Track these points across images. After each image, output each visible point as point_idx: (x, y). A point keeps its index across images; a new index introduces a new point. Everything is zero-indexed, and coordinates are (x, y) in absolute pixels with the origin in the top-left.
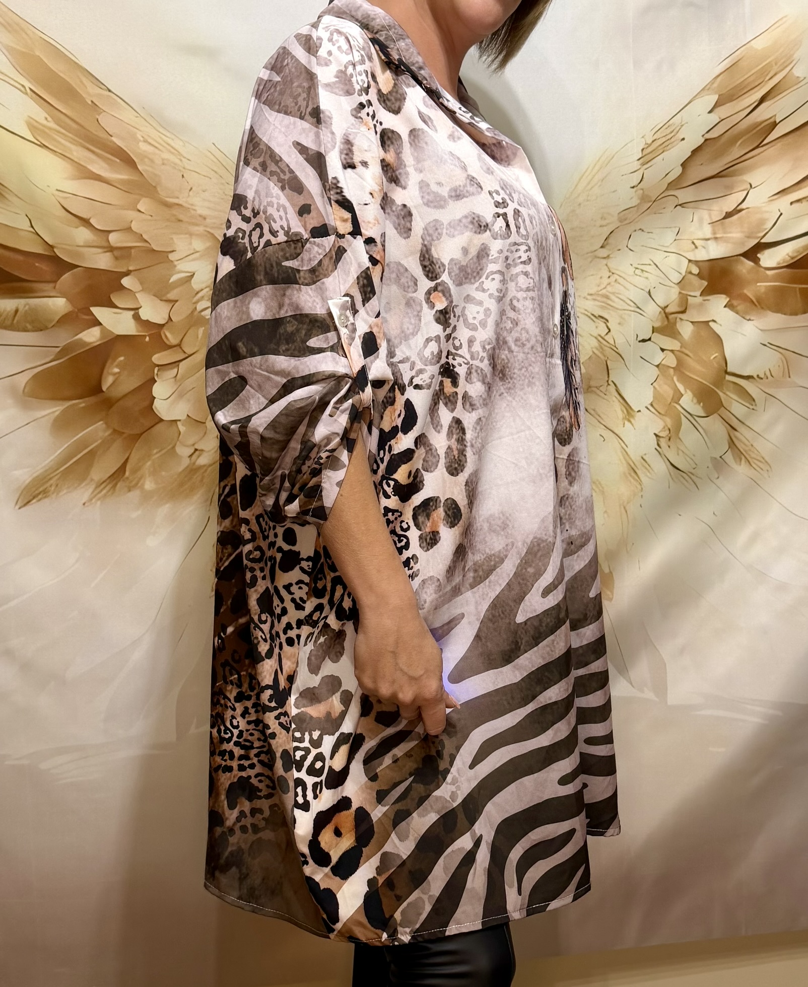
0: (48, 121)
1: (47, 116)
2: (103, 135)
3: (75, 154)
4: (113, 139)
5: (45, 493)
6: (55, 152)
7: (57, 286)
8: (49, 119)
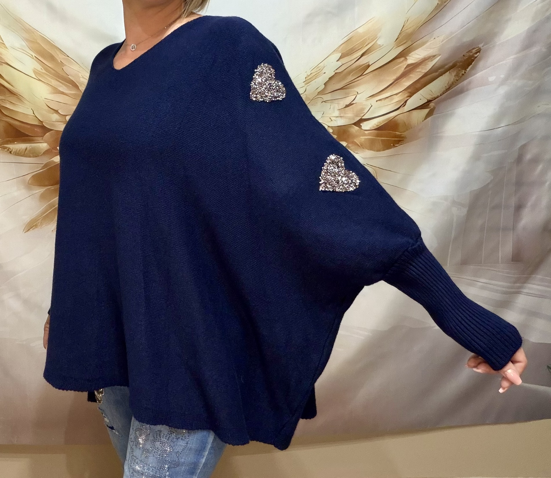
0: (43, 70)
1: (41, 67)
2: (64, 75)
3: (53, 83)
4: (69, 76)
5: (36, 226)
6: (45, 82)
7: (44, 139)
8: (43, 69)
